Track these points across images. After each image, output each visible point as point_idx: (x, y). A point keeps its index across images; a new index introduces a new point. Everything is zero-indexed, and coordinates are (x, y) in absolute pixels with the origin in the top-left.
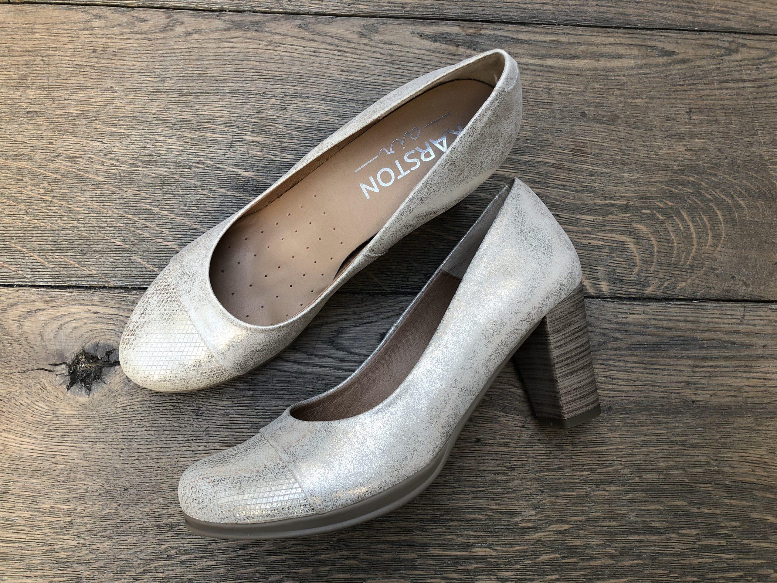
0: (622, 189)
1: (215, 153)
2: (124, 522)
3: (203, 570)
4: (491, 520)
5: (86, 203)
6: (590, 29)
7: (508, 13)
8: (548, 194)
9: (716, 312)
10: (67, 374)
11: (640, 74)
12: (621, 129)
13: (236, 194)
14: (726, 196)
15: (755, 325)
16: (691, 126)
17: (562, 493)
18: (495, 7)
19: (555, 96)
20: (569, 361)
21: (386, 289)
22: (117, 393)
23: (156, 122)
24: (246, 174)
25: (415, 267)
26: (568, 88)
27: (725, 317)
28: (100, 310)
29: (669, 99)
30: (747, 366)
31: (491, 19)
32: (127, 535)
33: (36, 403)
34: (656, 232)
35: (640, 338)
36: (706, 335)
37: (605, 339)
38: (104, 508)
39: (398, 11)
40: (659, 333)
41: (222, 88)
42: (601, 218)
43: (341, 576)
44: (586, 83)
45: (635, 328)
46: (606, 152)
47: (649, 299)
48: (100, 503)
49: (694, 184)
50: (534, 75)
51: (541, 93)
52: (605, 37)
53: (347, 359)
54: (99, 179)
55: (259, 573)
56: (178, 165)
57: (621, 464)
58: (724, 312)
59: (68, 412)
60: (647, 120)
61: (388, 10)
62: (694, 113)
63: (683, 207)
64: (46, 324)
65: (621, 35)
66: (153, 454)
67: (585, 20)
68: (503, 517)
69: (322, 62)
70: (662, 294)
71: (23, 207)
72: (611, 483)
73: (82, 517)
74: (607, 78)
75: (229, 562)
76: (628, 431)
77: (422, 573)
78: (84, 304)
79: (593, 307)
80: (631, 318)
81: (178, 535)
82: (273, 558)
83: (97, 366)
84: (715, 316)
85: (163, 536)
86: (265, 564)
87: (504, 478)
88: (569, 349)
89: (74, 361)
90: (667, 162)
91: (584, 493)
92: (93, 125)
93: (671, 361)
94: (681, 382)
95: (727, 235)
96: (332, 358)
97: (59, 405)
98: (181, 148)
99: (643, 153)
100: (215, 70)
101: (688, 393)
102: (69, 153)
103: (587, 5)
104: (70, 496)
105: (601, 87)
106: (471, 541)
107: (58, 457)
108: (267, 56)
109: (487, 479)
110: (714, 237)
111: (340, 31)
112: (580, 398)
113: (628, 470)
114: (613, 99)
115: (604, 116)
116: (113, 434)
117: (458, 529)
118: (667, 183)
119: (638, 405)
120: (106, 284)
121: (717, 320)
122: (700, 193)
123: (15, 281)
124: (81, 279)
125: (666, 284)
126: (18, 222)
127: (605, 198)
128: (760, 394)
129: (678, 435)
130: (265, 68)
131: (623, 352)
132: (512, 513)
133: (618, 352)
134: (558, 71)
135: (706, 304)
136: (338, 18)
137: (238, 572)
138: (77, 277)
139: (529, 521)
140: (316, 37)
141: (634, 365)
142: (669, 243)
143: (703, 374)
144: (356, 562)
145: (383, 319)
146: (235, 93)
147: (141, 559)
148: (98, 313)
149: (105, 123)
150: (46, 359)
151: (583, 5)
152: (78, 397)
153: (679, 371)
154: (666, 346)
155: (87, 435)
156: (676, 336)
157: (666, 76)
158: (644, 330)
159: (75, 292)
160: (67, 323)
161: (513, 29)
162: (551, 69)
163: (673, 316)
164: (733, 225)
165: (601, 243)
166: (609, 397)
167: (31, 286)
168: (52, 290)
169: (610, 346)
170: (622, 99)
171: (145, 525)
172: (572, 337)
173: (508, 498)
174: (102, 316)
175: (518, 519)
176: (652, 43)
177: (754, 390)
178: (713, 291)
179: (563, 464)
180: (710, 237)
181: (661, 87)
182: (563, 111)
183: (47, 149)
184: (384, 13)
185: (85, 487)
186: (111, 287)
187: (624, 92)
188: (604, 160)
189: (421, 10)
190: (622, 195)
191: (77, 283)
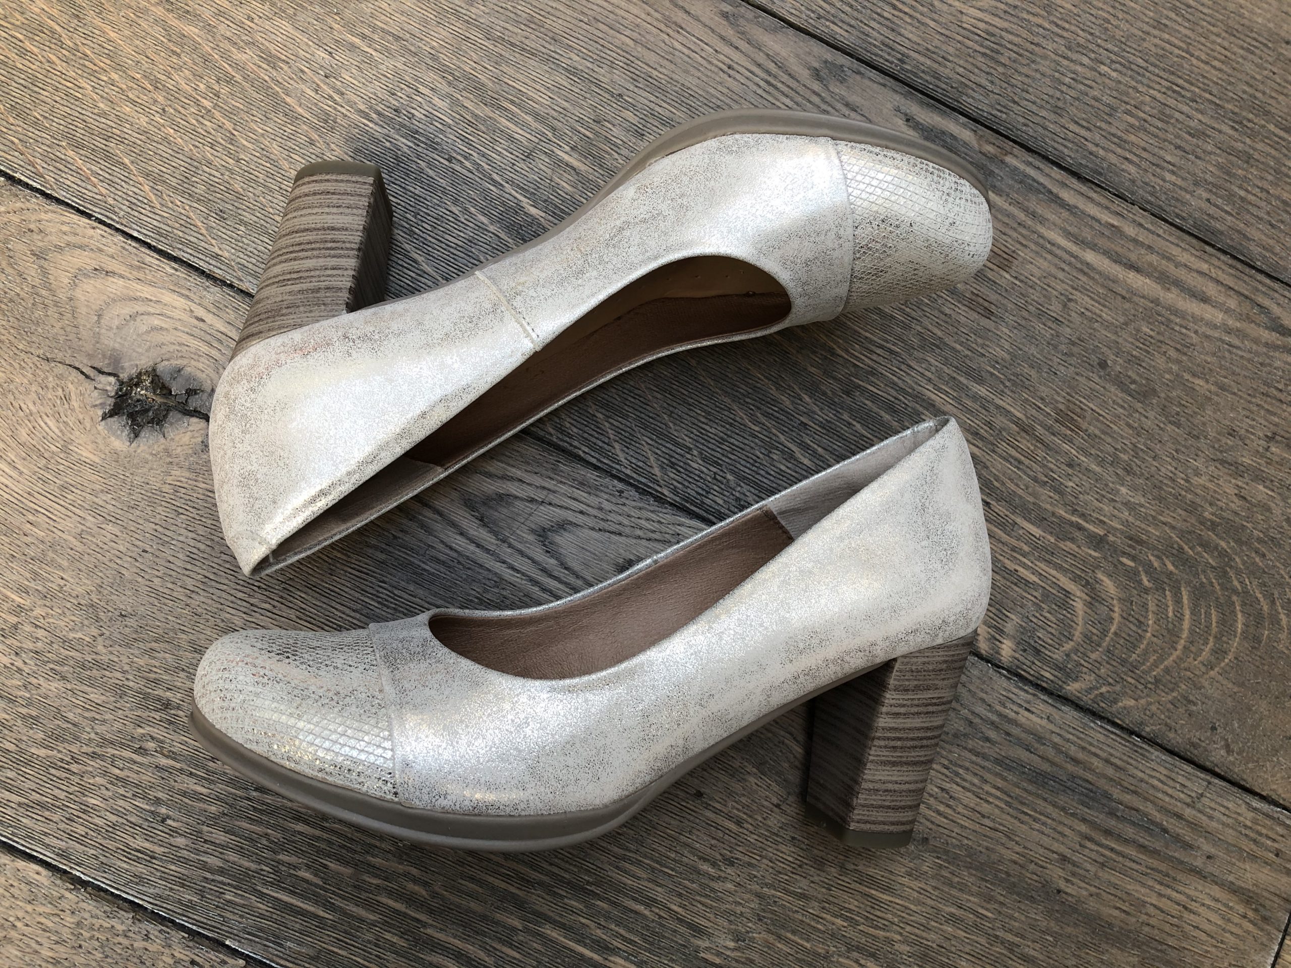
0: (1106, 509)
1: (500, 154)
2: (98, 664)
3: (184, 794)
4: (661, 925)
5: (262, 139)
6: (1179, 233)
7: (1061, 148)
8: (988, 464)
9: (1161, 769)
10: (113, 394)
11: (1223, 341)
12: (1151, 414)
13: (502, 235)
14: (1264, 596)
15: (1211, 818)
16: (1262, 462)
17: (789, 935)
18: (1045, 129)
19: (1073, 314)
20: (899, 743)
21: (666, 492)
22: (177, 460)
23: (430, 62)
24: (533, 211)
25: (728, 480)
26: (1098, 311)
27: (1171, 783)
28: (209, 318)
29: (1250, 402)
30: (1167, 875)
31: (1031, 144)
32: (91, 686)
33: (45, 417)
34: (1126, 601)
35: (1024, 755)
36: (1127, 798)
37: (968, 730)
38: (77, 628)
39: (892, 63)
40: (1057, 760)
41: (557, 56)
42: (1053, 540)
43: (391, 903)
44: (1131, 317)
45: (1023, 735)
46: (1109, 440)
47: (1066, 700)
48: (74, 618)
49: (1223, 554)
50: (1056, 265)
51: (1054, 300)
52: (1196, 256)
53: (556, 574)
54: (300, 110)
55: (268, 840)
56: (433, 145)
57: (901, 934)
58: (1173, 775)
59: (86, 454)
60: (1198, 420)
61: (876, 55)
62: (1277, 442)
63: (1188, 583)
64: (114, 301)
65: (1223, 267)
66: (189, 583)
67: (1178, 216)
68: (682, 929)
69: (734, 89)
70: (1090, 702)
71: (161, 99)
72: (873, 955)
73: (37, 626)
74: (1168, 323)
75: (230, 801)
76: (935, 888)
77: (517, 956)
78: (188, 297)
79: (976, 672)
80: (1024, 717)
81: (171, 723)
82: (300, 827)
83: (165, 404)
84: (1158, 775)
85: (147, 713)
86: (284, 830)
87: (711, 871)
88: (909, 726)
89: (131, 379)
90: (1198, 501)
91: (823, 951)
92: (330, 20)
93: (1055, 813)
94: (1054, 852)
95: (1236, 658)
96: (534, 561)
97: (79, 437)
98: (450, 122)
99: (1167, 469)
100: (560, 21)
101: (1056, 874)
102: (271, 47)
103: (1191, 193)
104: (32, 585)
105: (1152, 333)
106: (615, 943)
107: (40, 515)
108: (652, 39)
109: (685, 859)
110: (1214, 652)
111: (784, 53)
112: (889, 807)
113: (908, 948)
114: (1160, 361)
115: (1134, 382)
116: (141, 521)
117: (604, 916)
118: (1182, 534)
119: (969, 856)
120: (236, 282)
121: (1156, 783)
122: (1226, 572)
123: (97, 210)
124: (201, 256)
125: (1104, 689)
126: (143, 121)
127: (1074, 512)
128: (1167, 928)
129: (1010, 931)
130: (640, 56)
131: (986, 764)
132: (698, 931)
133: (979, 760)
134: (1097, 277)
135: (1152, 750)
136: (791, 31)
137: (237, 823)
138: (196, 249)
139: (719, 954)
140: (743, 45)
141: (994, 791)
142: (1139, 627)
143: (1093, 855)
144: (424, 893)
145: (639, 538)
146: (574, 74)
147: (97, 734)
148: (203, 321)
149: (349, 26)
150: (90, 356)
151: (1186, 191)
152: (113, 439)
153: (1059, 833)
154: (1057, 786)
155: (101, 503)
156: (1080, 778)
157: (1261, 364)
158: (1036, 745)
159: (182, 273)
160: (149, 314)
161: (1058, 177)
162: (1087, 269)
163: (1091, 744)
164: (1253, 648)
165: (1033, 578)
166: (932, 822)
167: (117, 230)
168: (148, 251)
169: (971, 744)
170: (1175, 368)
171: (126, 683)
172: (921, 709)
173: (703, 905)
174: (207, 329)
175: (703, 943)
176: (1267, 302)
177: (1161, 916)
178: (1172, 735)
179: (812, 892)
180: (1207, 649)
181: (1245, 377)
182: (1074, 344)
183: (241, 25)
184: (867, 56)
185: (62, 582)
186: (242, 291)
187: (1184, 358)
188: (1102, 451)
189: (928, 78)
190: (1102, 518)
191: (192, 258)
